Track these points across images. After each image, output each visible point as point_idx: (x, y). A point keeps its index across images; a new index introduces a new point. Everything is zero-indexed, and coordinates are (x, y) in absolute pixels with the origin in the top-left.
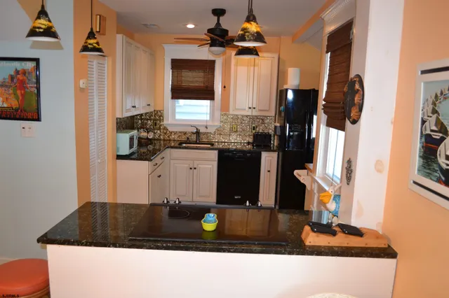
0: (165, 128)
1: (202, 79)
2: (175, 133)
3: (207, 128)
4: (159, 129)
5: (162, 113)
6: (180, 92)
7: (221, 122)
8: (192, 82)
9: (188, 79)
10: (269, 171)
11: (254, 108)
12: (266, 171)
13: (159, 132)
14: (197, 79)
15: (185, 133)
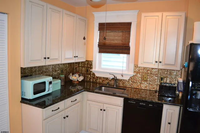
0: (94, 74)
1: (120, 38)
2: (100, 78)
3: (122, 76)
4: (90, 74)
5: (92, 63)
6: (104, 48)
7: (135, 72)
8: (113, 40)
9: (111, 38)
10: (169, 123)
11: (160, 62)
12: (167, 123)
13: (89, 76)
14: (117, 38)
15: (107, 79)
